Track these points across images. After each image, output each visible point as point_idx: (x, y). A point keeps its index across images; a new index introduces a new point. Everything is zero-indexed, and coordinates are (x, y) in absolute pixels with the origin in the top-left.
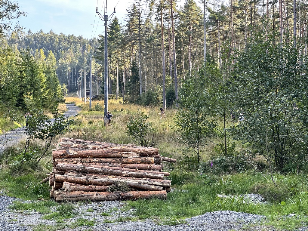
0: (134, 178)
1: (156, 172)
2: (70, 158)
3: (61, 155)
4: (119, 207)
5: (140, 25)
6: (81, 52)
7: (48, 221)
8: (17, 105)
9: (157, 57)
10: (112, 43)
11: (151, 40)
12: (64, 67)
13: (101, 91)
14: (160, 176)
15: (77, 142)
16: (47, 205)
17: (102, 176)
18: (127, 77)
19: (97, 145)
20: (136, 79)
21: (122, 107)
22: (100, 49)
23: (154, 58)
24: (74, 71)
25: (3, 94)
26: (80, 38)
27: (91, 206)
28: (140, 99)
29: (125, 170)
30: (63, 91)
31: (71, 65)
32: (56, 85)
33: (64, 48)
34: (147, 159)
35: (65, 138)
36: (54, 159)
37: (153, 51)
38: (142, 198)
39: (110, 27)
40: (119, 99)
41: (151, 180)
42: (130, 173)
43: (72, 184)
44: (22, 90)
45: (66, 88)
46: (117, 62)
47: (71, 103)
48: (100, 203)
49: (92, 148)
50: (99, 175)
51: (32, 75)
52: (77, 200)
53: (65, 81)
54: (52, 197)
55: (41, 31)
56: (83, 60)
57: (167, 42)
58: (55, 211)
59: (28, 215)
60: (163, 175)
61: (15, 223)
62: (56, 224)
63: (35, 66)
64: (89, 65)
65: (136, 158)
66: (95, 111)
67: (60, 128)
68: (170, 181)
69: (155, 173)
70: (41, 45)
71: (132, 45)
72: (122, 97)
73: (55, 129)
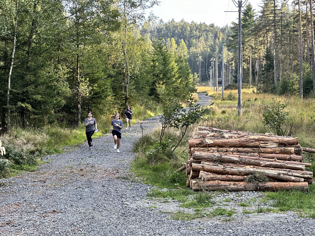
0: (273, 168)
1: (297, 162)
2: (206, 147)
3: (198, 144)
4: (258, 198)
5: (275, 10)
6: (212, 41)
7: (186, 210)
8: (150, 95)
9: (293, 43)
10: (245, 30)
11: (287, 25)
12: (195, 56)
13: (234, 81)
14: (300, 166)
15: (213, 131)
16: (184, 193)
17: (240, 165)
18: (261, 66)
19: (233, 134)
20: (270, 67)
21: (256, 96)
22: (233, 37)
23: (290, 45)
24: (205, 59)
25: (136, 84)
26: (212, 26)
27: (228, 196)
28: (274, 88)
29: (263, 160)
30: (195, 80)
31: (202, 54)
32: (188, 74)
33: (195, 36)
34: (286, 149)
35: (201, 127)
36: (190, 148)
37: (288, 38)
38: (282, 189)
39: (243, 14)
40: (252, 88)
41: (291, 171)
42: (268, 163)
43: (209, 173)
44: (154, 79)
45: (198, 77)
46: (250, 50)
47: (203, 93)
48: (238, 194)
49: (228, 137)
50: (236, 164)
51: (164, 64)
52: (214, 189)
53: (197, 70)
54: (189, 186)
55: (173, 20)
56: (215, 48)
57: (304, 27)
58: (192, 200)
59: (166, 203)
60: (305, 166)
61: (154, 210)
62: (195, 212)
63: (167, 56)
64: (221, 53)
65: (275, 147)
66: (227, 100)
67: (195, 117)
68: (312, 173)
69: (296, 164)
70: (172, 34)
71: (266, 32)
72: (256, 86)
73: (190, 118)
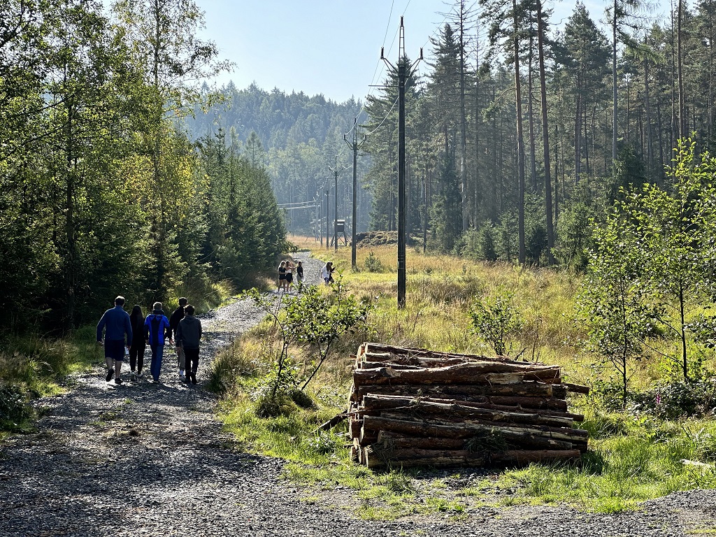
0: (515, 424)
1: (557, 412)
2: (387, 383)
3: (371, 379)
5: (462, 75)
9: (501, 147)
14: (565, 420)
15: (396, 353)
17: (453, 419)
29: (497, 409)
34: (537, 387)
37: (492, 134)
41: (548, 429)
42: (506, 414)
43: (396, 434)
48: (453, 473)
50: (446, 417)
54: (355, 460)
55: (231, 85)
60: (572, 419)
65: (516, 384)
66: (365, 270)
69: (556, 415)
71: (445, 121)
72: (421, 237)
